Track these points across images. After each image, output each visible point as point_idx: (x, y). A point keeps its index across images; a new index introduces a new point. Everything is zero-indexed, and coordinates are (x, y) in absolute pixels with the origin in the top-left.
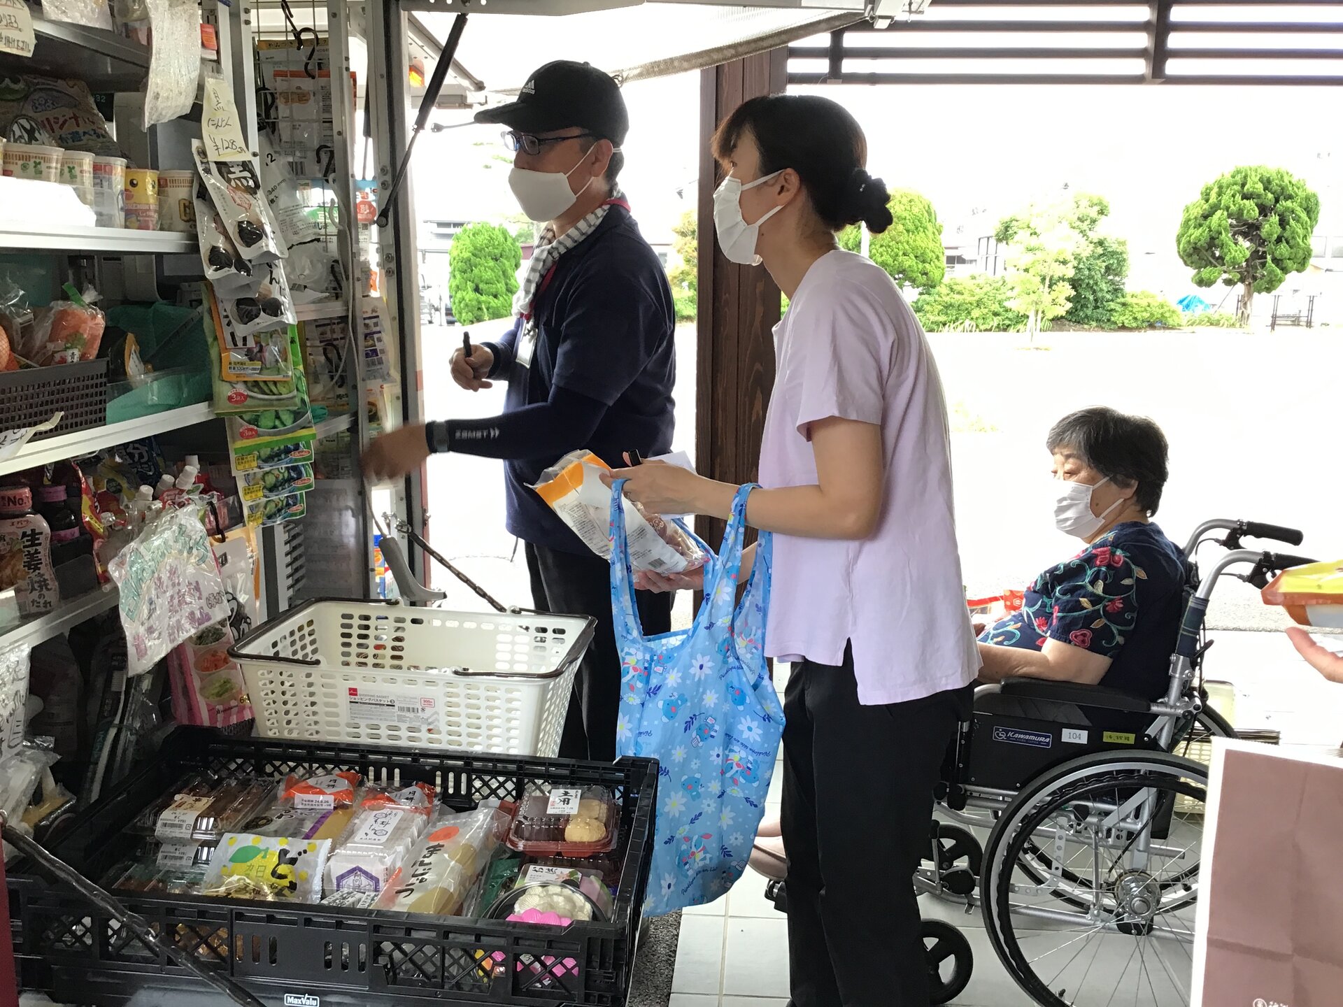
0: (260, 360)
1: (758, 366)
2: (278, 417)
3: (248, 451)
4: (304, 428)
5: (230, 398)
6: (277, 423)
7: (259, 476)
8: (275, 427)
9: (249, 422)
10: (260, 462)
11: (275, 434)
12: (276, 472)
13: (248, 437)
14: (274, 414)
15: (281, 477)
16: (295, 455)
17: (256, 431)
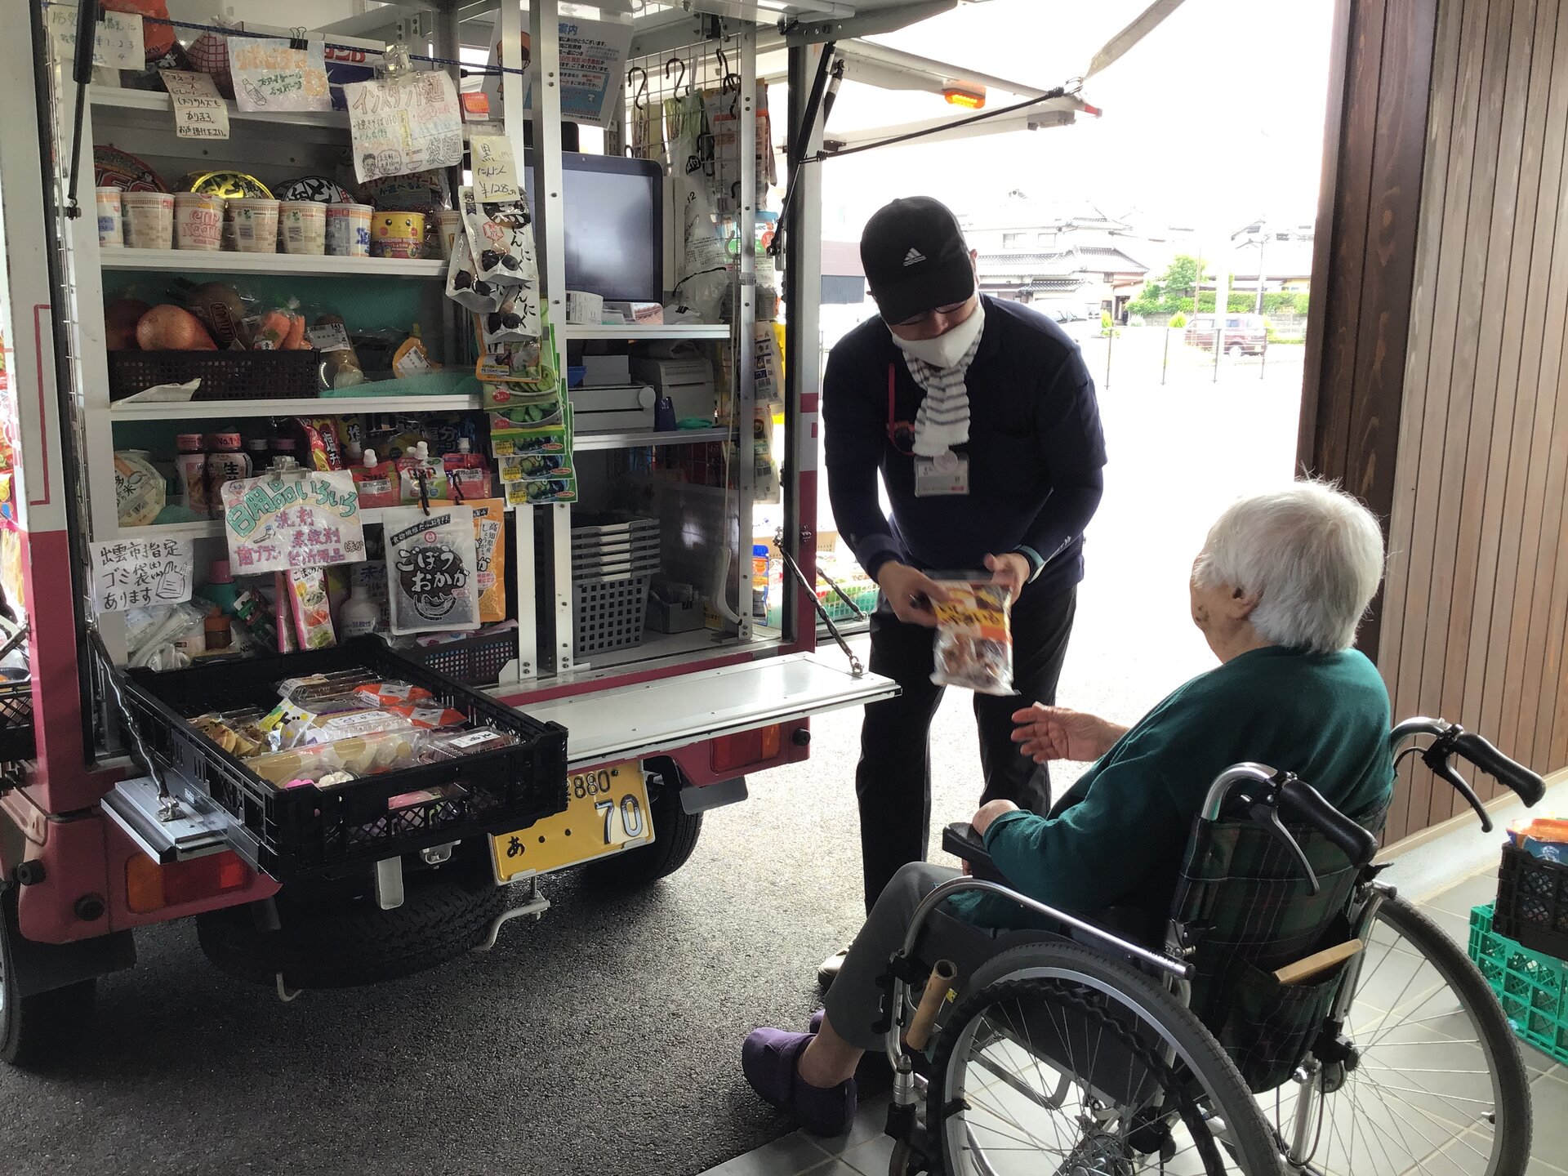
0: (508, 364)
1: (1375, 421)
2: (527, 412)
3: (504, 439)
4: (553, 424)
5: (495, 397)
6: (527, 418)
7: (517, 461)
8: (524, 421)
9: (503, 415)
10: (516, 449)
11: (523, 427)
12: (533, 460)
13: (502, 427)
14: (524, 409)
15: (537, 464)
16: (545, 447)
17: (508, 423)
